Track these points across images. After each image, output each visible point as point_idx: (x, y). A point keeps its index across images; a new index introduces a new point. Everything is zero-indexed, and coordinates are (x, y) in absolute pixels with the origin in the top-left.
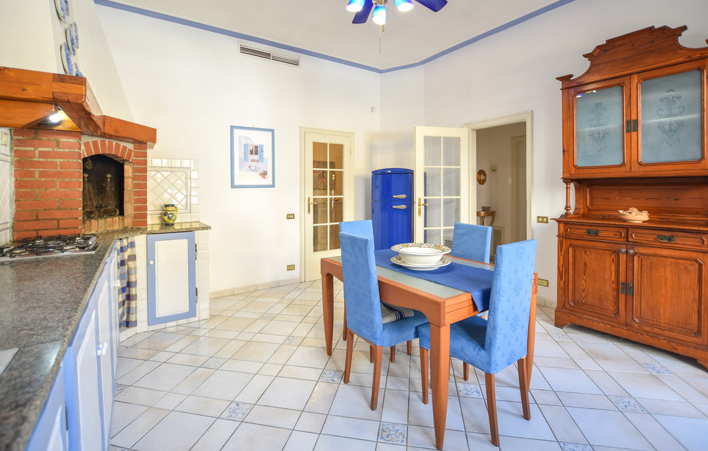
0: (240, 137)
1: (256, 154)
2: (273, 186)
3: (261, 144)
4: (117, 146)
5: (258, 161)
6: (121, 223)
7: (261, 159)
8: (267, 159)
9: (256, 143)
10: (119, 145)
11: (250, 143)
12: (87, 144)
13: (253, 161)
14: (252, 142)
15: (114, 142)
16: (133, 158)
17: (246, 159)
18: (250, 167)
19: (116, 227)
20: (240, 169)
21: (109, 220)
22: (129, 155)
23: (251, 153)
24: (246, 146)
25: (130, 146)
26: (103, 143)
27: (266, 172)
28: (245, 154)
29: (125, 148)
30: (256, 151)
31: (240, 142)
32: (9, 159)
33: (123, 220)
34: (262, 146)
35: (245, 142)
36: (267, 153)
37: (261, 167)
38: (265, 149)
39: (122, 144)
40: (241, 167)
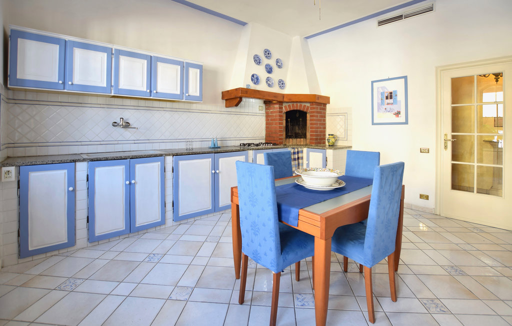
0: (378, 88)
1: (391, 98)
2: (406, 123)
3: (394, 90)
4: (301, 106)
5: (392, 104)
6: (305, 142)
7: (395, 102)
8: (400, 101)
9: (391, 90)
10: (302, 105)
11: (386, 91)
12: (285, 107)
13: (388, 104)
14: (387, 89)
15: (299, 104)
16: (309, 110)
17: (382, 103)
18: (385, 109)
19: (302, 143)
20: (378, 111)
21: (299, 140)
22: (308, 109)
23: (387, 98)
24: (382, 94)
25: (308, 105)
26: (293, 105)
27: (400, 112)
28: (382, 99)
29: (305, 106)
30: (390, 96)
31: (378, 91)
32: (265, 115)
33: (306, 140)
34: (395, 92)
35: (382, 91)
36: (401, 97)
37: (395, 108)
38: (398, 94)
39: (303, 104)
40: (379, 109)
